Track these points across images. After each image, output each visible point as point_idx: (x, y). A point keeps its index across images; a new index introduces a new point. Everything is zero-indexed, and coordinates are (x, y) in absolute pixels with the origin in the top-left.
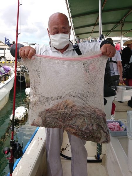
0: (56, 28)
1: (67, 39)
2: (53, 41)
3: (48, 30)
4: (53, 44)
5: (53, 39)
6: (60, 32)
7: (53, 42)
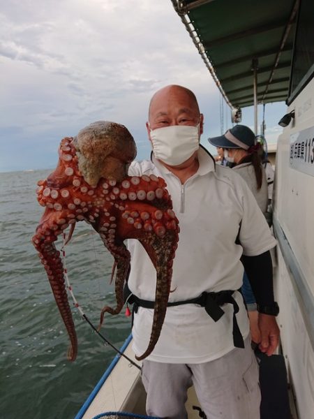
0: (163, 114)
1: (193, 139)
2: (159, 145)
3: (147, 125)
4: (158, 151)
5: (158, 141)
6: (174, 122)
7: (158, 147)
